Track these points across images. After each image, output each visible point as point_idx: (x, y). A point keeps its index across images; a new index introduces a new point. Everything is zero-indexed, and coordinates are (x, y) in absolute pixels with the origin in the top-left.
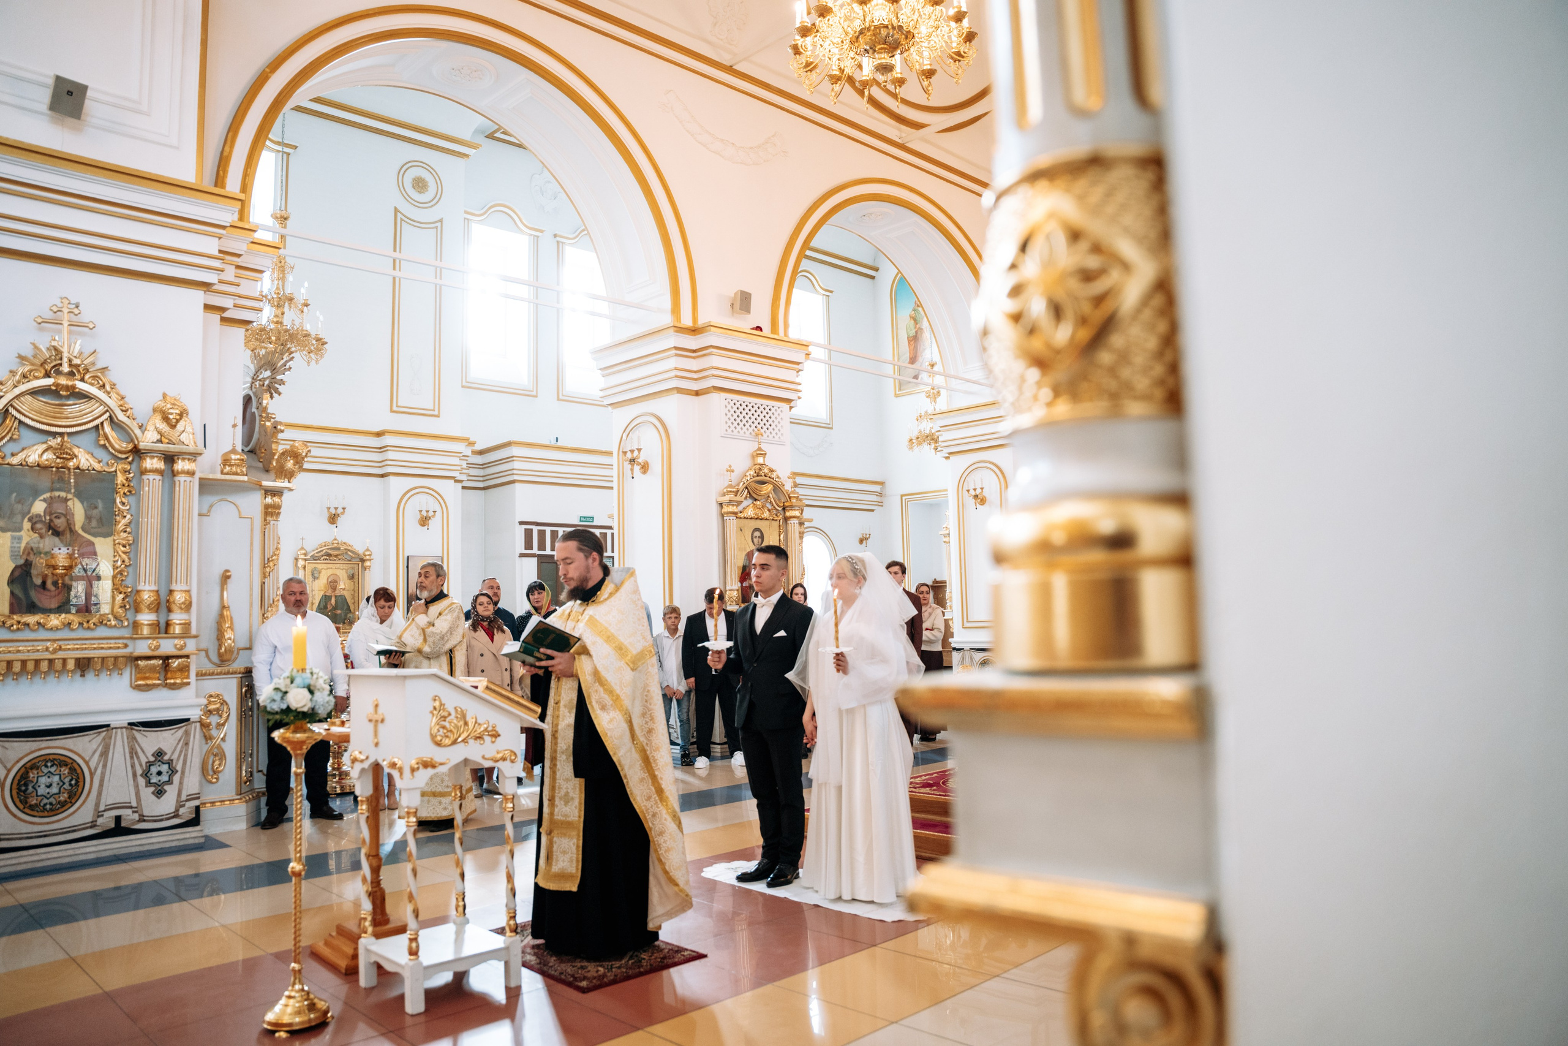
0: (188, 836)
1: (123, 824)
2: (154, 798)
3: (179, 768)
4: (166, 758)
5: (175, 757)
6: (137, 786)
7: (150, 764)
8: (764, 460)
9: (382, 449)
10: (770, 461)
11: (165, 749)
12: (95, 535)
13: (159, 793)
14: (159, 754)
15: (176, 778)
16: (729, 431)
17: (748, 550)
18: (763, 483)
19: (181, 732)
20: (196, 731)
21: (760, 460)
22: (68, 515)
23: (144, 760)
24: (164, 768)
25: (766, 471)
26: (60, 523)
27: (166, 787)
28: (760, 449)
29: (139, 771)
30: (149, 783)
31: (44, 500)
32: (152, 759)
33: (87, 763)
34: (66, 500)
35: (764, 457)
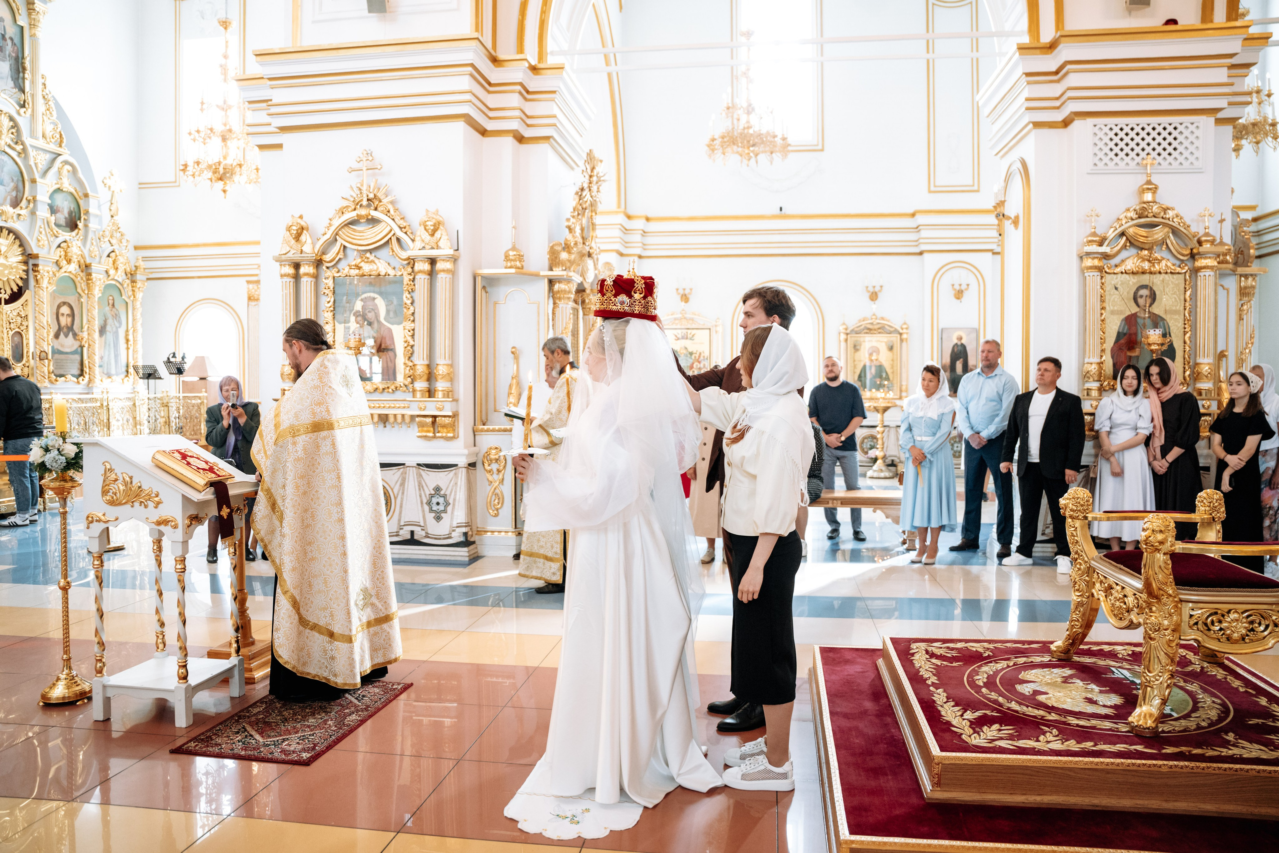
0: (457, 553)
1: (416, 537)
2: (434, 521)
3: (451, 501)
4: (442, 492)
5: (448, 493)
6: (423, 511)
7: (432, 496)
8: (1153, 197)
9: (917, 228)
10: (1165, 197)
11: (441, 486)
12: (392, 324)
13: (438, 518)
14: (438, 489)
15: (449, 509)
16: (1101, 165)
17: (1128, 313)
18: (1153, 226)
19: (452, 474)
20: (462, 473)
21: (1148, 197)
22: (375, 310)
23: (428, 493)
24: (441, 500)
25: (1155, 209)
26: (370, 316)
27: (443, 515)
28: (1149, 182)
29: (425, 501)
30: (431, 510)
31: (362, 300)
32: (433, 492)
33: (392, 490)
34: (374, 299)
35: (1154, 193)
